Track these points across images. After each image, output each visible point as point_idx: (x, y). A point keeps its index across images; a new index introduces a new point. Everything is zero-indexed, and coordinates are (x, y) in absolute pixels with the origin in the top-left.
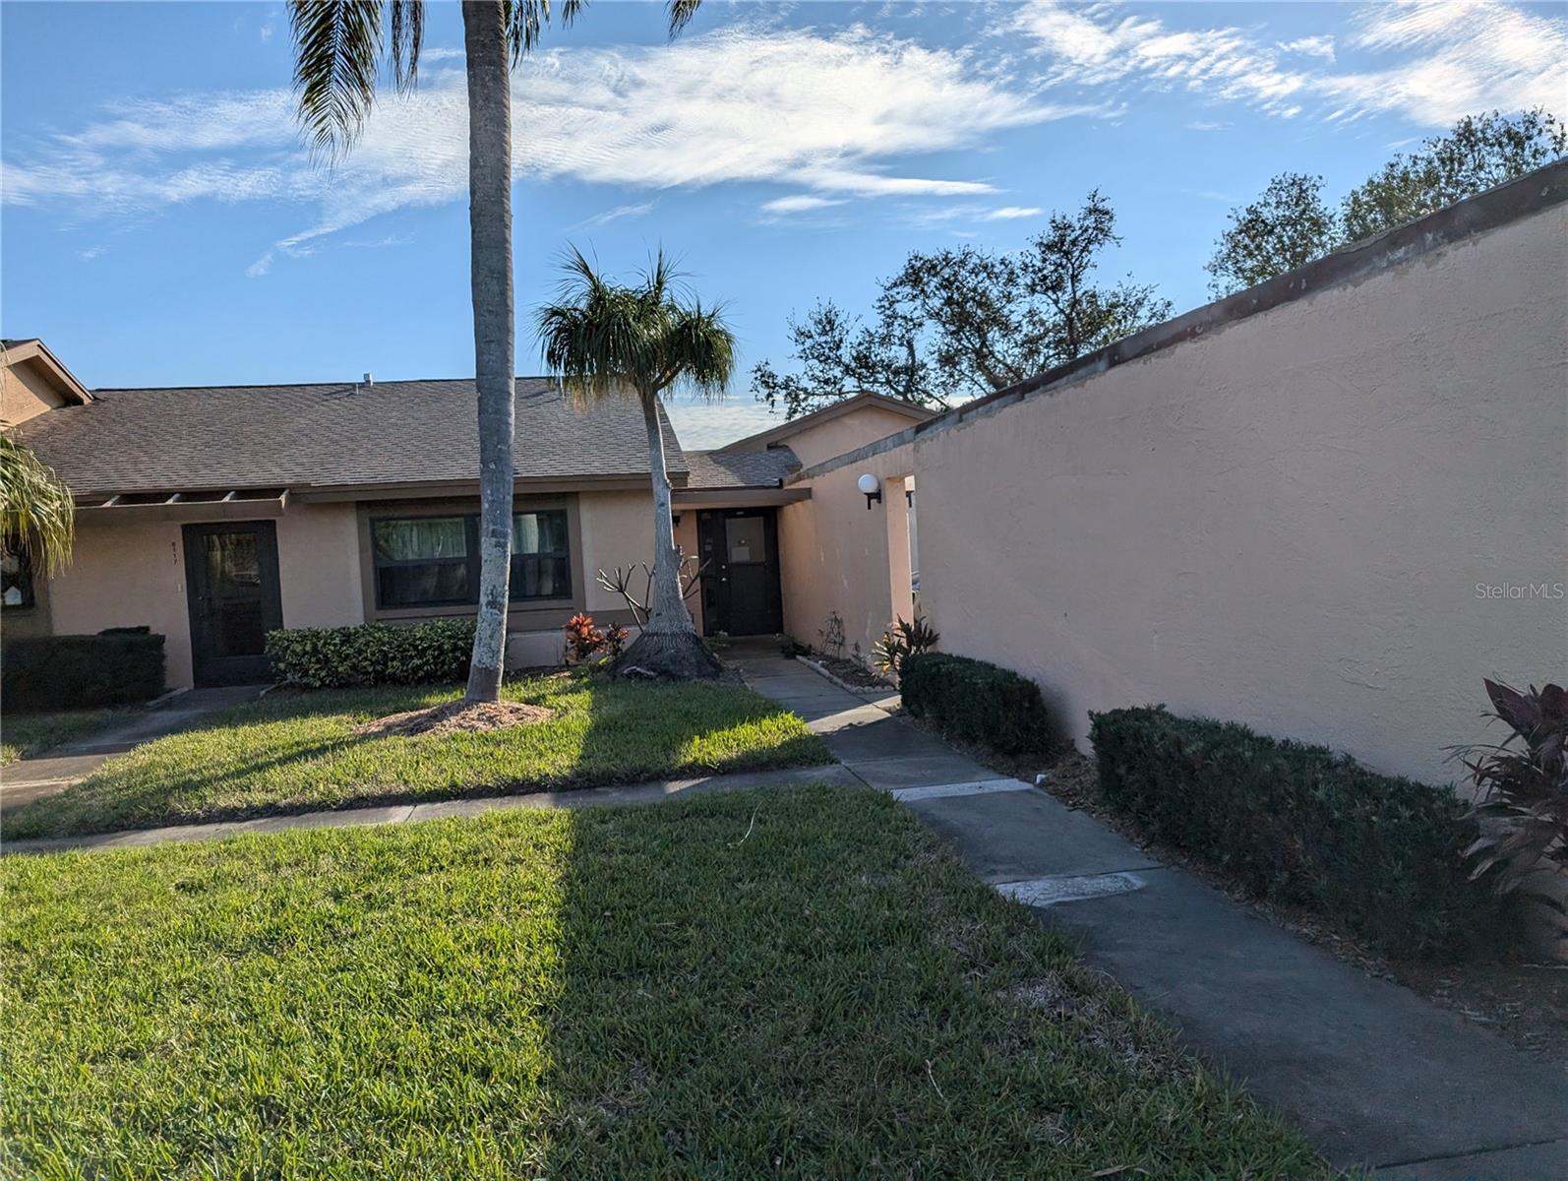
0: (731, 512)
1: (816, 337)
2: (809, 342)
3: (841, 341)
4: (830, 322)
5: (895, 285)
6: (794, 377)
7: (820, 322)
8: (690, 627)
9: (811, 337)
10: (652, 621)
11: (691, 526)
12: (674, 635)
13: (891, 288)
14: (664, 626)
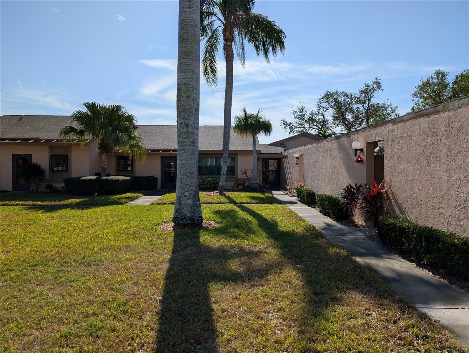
0: (270, 159)
1: (298, 113)
2: (296, 114)
3: (305, 114)
4: (303, 109)
5: (322, 98)
6: (292, 123)
7: (300, 109)
8: (259, 182)
9: (297, 113)
10: (251, 180)
11: (261, 161)
12: (255, 183)
13: (320, 99)
14: (254, 182)
